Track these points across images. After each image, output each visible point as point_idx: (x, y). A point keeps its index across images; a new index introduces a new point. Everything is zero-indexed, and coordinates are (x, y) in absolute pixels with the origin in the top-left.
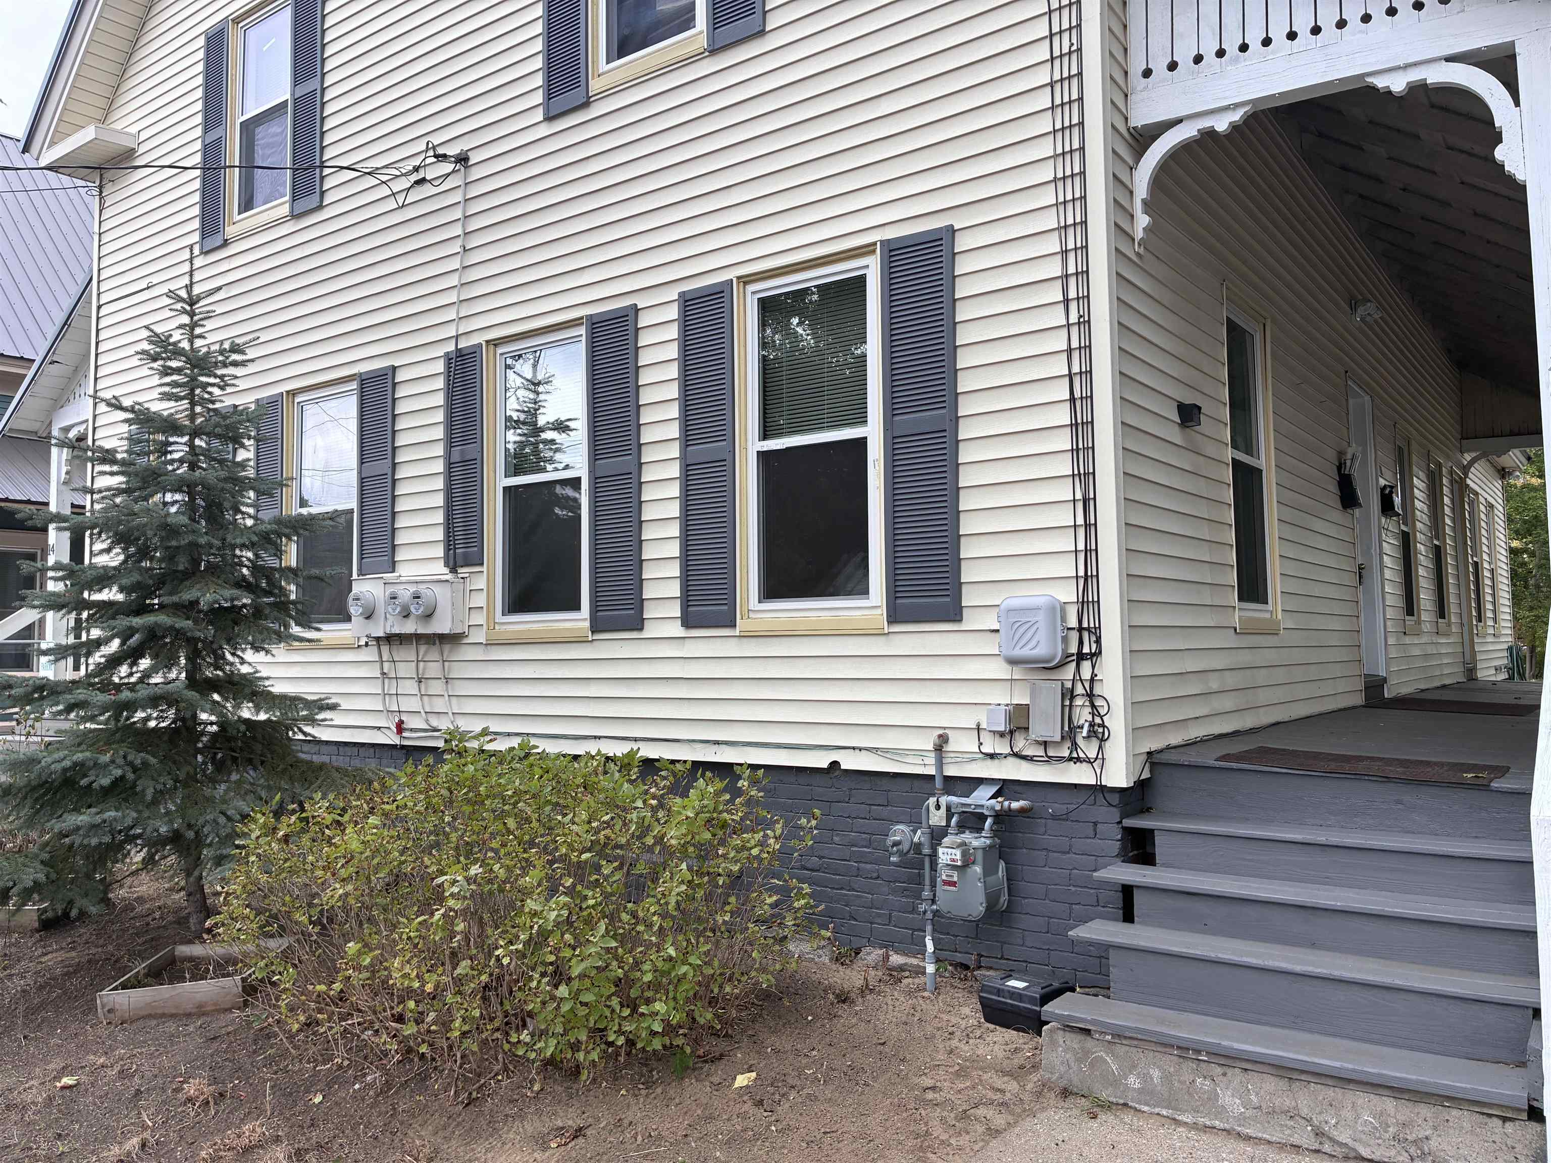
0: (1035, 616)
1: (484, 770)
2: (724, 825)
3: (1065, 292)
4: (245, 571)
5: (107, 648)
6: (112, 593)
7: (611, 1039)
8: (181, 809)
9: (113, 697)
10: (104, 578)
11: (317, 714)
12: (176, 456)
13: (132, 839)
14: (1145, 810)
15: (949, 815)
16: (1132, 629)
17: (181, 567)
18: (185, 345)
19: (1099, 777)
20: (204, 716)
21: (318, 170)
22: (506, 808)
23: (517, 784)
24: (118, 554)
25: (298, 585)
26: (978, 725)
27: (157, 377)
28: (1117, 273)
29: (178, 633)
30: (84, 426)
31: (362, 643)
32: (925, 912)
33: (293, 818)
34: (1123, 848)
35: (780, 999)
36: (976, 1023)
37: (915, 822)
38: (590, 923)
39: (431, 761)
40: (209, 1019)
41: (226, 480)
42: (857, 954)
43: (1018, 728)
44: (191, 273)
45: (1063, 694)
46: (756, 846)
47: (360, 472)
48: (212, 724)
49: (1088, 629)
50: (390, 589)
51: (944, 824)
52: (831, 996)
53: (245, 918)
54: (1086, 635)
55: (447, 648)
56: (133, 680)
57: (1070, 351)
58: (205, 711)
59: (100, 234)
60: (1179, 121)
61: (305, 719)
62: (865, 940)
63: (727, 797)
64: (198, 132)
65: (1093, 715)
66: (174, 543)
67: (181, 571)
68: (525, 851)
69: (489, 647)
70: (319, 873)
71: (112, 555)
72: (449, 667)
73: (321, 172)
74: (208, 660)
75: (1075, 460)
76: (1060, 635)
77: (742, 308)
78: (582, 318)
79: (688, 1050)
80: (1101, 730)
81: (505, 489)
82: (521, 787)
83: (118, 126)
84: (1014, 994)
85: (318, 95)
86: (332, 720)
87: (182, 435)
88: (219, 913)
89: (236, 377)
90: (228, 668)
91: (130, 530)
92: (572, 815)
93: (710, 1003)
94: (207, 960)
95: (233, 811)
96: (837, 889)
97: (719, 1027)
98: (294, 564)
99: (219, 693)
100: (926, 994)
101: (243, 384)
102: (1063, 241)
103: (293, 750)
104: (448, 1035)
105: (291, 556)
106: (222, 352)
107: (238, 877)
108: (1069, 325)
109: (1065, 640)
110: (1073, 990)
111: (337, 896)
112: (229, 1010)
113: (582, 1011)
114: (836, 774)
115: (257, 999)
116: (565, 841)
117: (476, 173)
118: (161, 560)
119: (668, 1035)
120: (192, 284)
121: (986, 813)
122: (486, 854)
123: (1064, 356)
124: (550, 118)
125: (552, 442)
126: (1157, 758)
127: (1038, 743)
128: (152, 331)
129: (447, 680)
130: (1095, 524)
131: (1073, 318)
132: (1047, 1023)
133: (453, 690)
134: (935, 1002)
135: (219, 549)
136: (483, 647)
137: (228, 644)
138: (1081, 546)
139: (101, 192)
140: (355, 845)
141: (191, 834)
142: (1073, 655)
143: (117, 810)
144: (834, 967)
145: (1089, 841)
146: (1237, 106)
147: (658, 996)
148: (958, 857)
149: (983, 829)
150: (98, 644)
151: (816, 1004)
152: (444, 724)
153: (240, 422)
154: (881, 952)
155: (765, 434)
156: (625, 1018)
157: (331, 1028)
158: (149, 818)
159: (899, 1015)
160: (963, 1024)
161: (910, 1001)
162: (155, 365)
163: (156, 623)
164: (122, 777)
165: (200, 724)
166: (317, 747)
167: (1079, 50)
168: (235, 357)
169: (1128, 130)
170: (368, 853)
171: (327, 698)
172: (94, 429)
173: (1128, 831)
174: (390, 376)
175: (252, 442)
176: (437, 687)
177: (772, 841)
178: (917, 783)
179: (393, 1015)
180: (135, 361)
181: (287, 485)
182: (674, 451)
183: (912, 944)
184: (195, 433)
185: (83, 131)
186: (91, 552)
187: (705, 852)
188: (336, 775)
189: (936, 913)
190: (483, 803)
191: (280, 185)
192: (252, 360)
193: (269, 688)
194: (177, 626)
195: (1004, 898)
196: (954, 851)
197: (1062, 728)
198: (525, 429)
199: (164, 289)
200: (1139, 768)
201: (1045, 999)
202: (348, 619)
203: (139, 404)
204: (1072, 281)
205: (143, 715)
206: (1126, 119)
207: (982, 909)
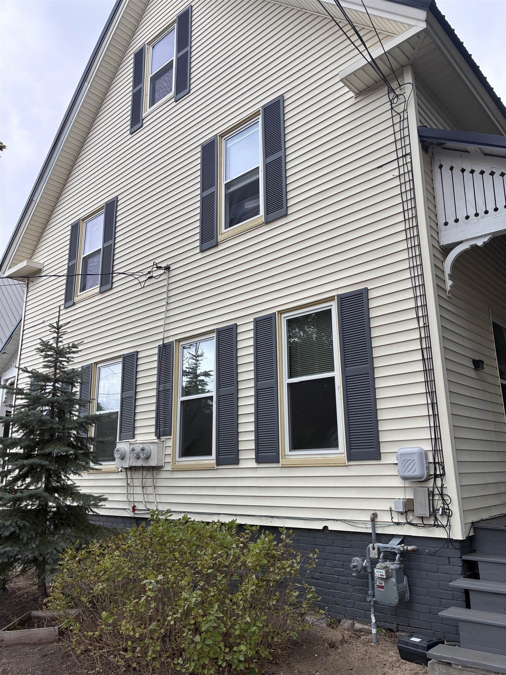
0: (413, 457)
1: (167, 529)
2: (274, 557)
3: (417, 313)
4: (72, 439)
5: (14, 474)
6: (17, 450)
7: (220, 663)
8: (38, 547)
9: (13, 496)
10: (15, 443)
11: (99, 503)
12: (48, 391)
13: (16, 560)
14: (473, 551)
15: (379, 553)
16: (458, 463)
17: (46, 438)
18: (54, 345)
19: (449, 535)
20: (51, 504)
21: (111, 274)
22: (176, 547)
23: (181, 536)
24: (21, 433)
25: (94, 446)
26: (391, 509)
27: (43, 358)
28: (439, 305)
29: (42, 467)
30: (14, 379)
31: (119, 470)
32: (370, 602)
33: (84, 551)
34: (463, 570)
35: (302, 645)
36: (397, 660)
37: (364, 556)
38: (211, 605)
39: (144, 525)
40: (43, 646)
41: (67, 400)
42: (339, 622)
43: (409, 510)
44: (59, 317)
45: (429, 494)
46: (288, 567)
47: (122, 396)
48: (54, 507)
49: (438, 463)
50: (132, 446)
51: (377, 557)
52: (326, 644)
53: (59, 599)
54: (437, 465)
55: (155, 472)
56: (23, 487)
57: (421, 338)
58: (51, 502)
59: (26, 302)
60: (461, 242)
61: (93, 505)
62: (343, 615)
63: (275, 543)
64: (67, 262)
65: (444, 504)
66: (44, 428)
67: (46, 440)
68: (183, 568)
69: (173, 472)
70: (92, 578)
71: (19, 433)
72: (156, 481)
73: (112, 275)
74: (55, 479)
75: (427, 386)
76: (425, 465)
77: (280, 324)
78: (214, 330)
79: (257, 670)
80: (448, 511)
81: (182, 402)
82: (183, 537)
83: (36, 260)
84: (414, 644)
85: (113, 246)
86: (105, 505)
87: (51, 382)
88: (50, 596)
89: (73, 358)
90: (62, 482)
91: (26, 422)
92: (205, 551)
93: (268, 646)
94: (44, 618)
95: (60, 548)
96: (329, 589)
97: (271, 659)
98: (93, 436)
99: (58, 493)
100: (372, 644)
101: (76, 361)
102: (415, 292)
103: (87, 519)
104: (146, 659)
105: (92, 432)
106: (69, 348)
107: (58, 579)
108: (420, 328)
109: (428, 468)
110: (443, 643)
111: (99, 589)
112: (52, 642)
113: (207, 649)
114: (326, 532)
115: (64, 638)
116: (201, 564)
117: (173, 273)
118: (38, 435)
119: (248, 662)
120: (59, 321)
121: (397, 552)
122: (166, 570)
123: (419, 340)
124: (202, 251)
125: (203, 381)
126: (476, 525)
127: (419, 517)
128: (42, 340)
129: (155, 487)
130: (438, 414)
131: (422, 325)
132: (430, 660)
133: (157, 491)
134: (377, 648)
135: (62, 430)
136: (170, 472)
137: (63, 471)
138: (432, 425)
139: (28, 286)
140: (108, 565)
141: (41, 559)
142: (432, 475)
143: (11, 547)
144: (328, 629)
145: (447, 566)
146: (485, 235)
147: (242, 642)
148: (384, 574)
149: (395, 560)
150: (10, 472)
151: (319, 648)
152: (153, 507)
153: (74, 376)
154: (350, 622)
155: (291, 376)
156: (227, 653)
157: (95, 654)
158: (24, 551)
159: (359, 655)
160: (390, 660)
161: (365, 648)
162: (42, 354)
163: (34, 462)
164: (14, 532)
165: (49, 507)
166: (99, 518)
167: (416, 216)
168: (74, 350)
169: (440, 246)
170: (114, 568)
171: (103, 496)
172: (18, 380)
173: (465, 562)
174: (135, 355)
175: (79, 384)
176: (150, 490)
177: (295, 565)
178: (364, 537)
179: (123, 648)
180: (34, 352)
181: (92, 402)
182: (252, 384)
183: (365, 618)
184: (56, 381)
185: (22, 263)
186: (12, 431)
187: (265, 569)
188: (105, 531)
189: (375, 602)
190: (165, 545)
191: (97, 280)
192: (80, 351)
193: (79, 491)
194: (42, 464)
195: (408, 595)
196: (382, 571)
197: (430, 510)
198: (191, 376)
199: (48, 323)
200: (468, 530)
201: (429, 647)
202: (114, 460)
203: (35, 370)
204: (420, 310)
205: (25, 503)
206: (439, 242)
207: (397, 600)
